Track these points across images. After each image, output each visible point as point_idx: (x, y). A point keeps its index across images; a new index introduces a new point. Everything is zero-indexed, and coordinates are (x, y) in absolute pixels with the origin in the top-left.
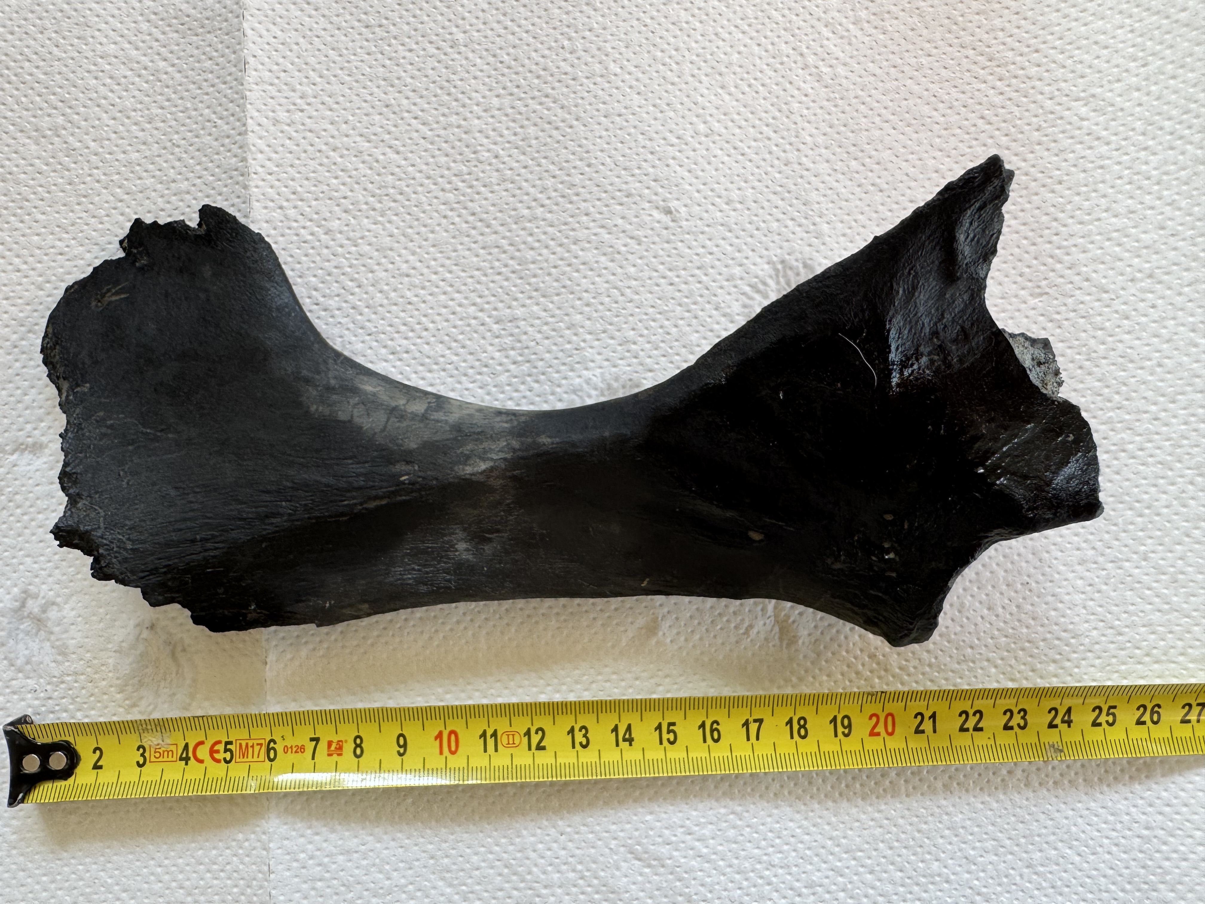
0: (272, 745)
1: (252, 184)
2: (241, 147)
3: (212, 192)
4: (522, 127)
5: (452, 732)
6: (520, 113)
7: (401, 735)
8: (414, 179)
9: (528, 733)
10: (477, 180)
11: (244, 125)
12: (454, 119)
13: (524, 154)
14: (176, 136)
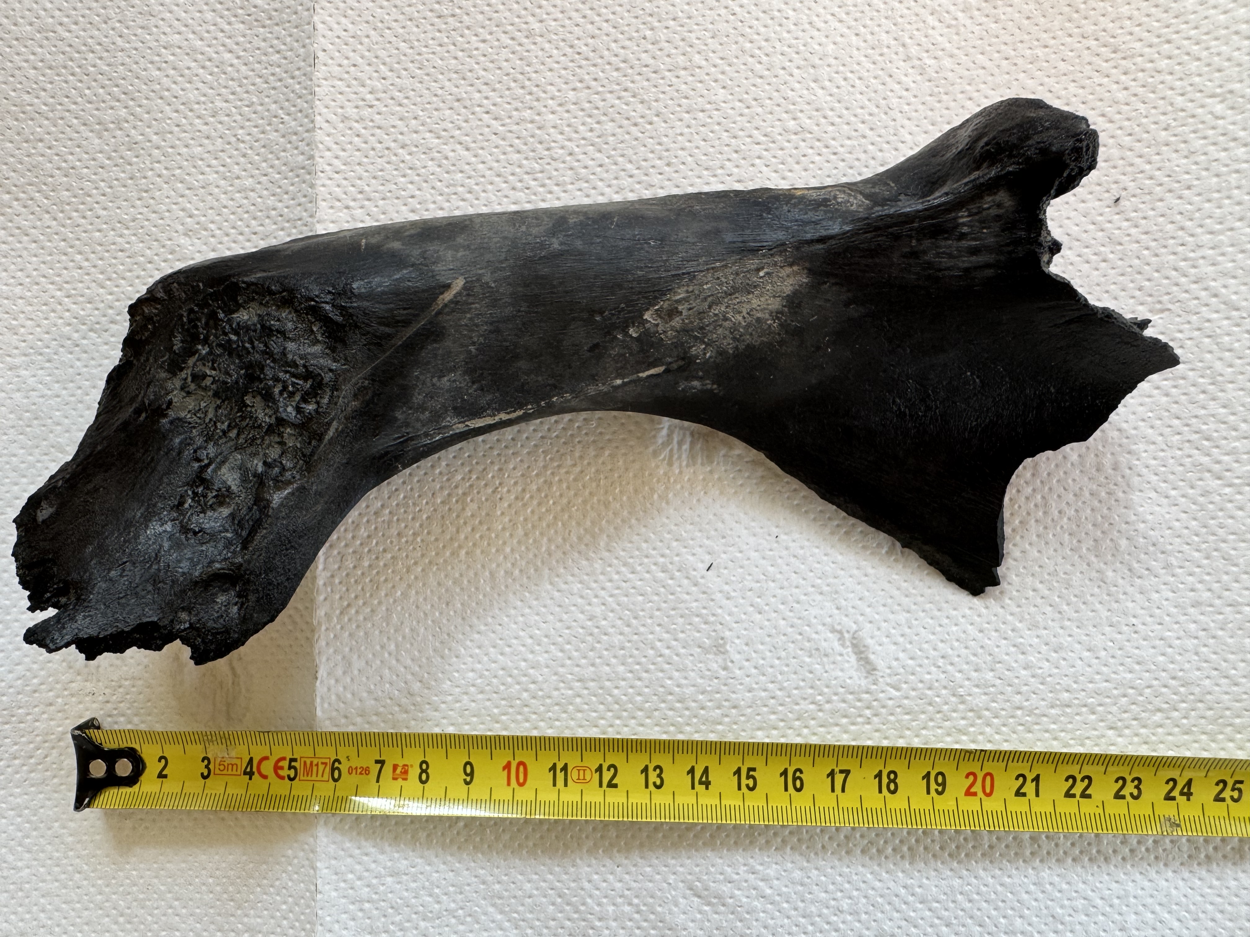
0: (336, 765)
1: (319, 182)
2: (308, 145)
3: (278, 190)
4: (598, 123)
5: (521, 763)
6: (597, 108)
7: (467, 763)
8: (484, 176)
9: (600, 769)
10: (550, 178)
11: (313, 122)
12: (527, 114)
13: (600, 151)
14: (241, 131)
